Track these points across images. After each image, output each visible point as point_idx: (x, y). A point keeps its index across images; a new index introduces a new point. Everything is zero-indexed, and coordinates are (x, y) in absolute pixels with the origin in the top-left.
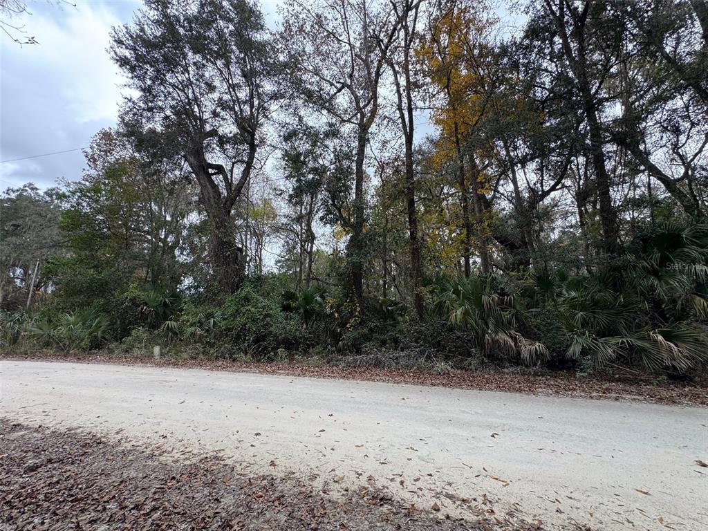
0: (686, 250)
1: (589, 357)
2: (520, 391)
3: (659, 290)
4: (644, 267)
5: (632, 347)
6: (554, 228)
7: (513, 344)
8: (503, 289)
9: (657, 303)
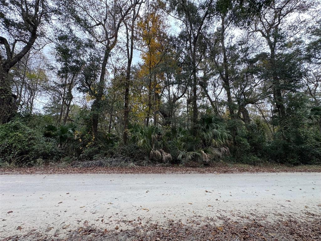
0: (213, 124)
1: (184, 159)
2: (160, 173)
3: (205, 136)
4: (202, 128)
5: (196, 155)
6: (180, 111)
7: (160, 154)
8: (159, 133)
9: (204, 141)
